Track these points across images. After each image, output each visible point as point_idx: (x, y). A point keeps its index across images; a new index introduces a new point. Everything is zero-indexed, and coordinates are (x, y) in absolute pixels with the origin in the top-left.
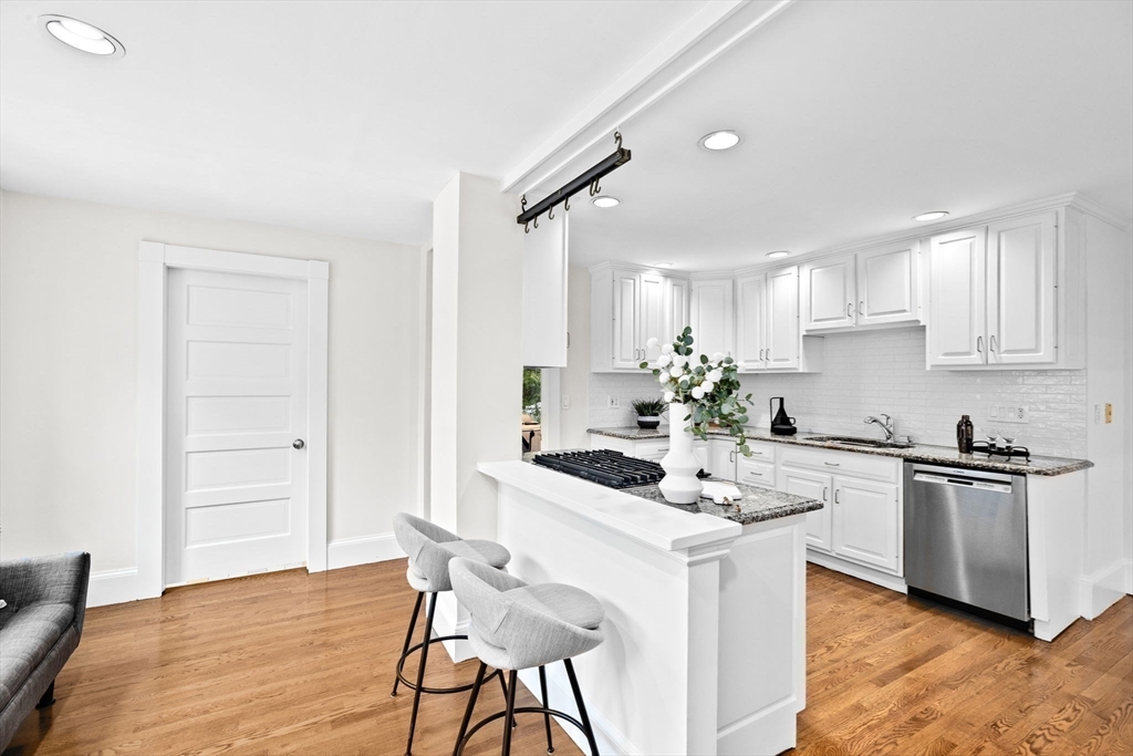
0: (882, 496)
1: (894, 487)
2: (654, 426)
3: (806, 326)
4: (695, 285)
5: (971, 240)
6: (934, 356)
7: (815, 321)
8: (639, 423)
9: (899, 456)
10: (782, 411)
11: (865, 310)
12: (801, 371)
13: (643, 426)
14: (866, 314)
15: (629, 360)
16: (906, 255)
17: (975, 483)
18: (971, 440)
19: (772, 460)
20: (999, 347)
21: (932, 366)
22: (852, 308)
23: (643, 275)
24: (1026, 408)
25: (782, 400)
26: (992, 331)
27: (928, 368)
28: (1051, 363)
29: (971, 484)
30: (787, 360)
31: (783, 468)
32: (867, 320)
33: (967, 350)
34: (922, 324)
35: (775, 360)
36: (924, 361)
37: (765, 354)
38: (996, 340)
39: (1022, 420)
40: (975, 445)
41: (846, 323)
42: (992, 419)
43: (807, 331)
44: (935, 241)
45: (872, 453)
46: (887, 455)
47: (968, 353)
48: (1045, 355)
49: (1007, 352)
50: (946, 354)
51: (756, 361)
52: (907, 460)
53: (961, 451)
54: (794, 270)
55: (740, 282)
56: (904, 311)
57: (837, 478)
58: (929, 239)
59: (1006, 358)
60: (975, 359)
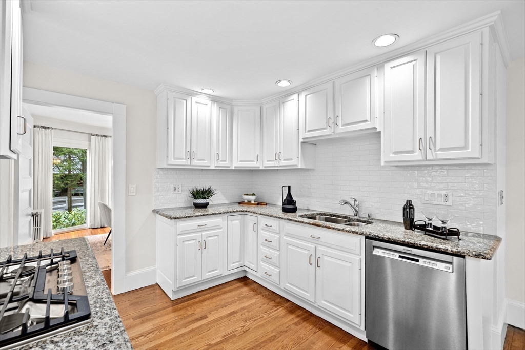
0: (349, 265)
1: (358, 258)
2: (205, 206)
3: (303, 135)
4: (236, 109)
5: (414, 63)
6: (387, 155)
7: (309, 131)
8: (195, 204)
9: (362, 234)
10: (289, 194)
11: (340, 122)
12: (299, 167)
13: (197, 206)
14: (340, 125)
15: (182, 159)
16: (367, 79)
17: (421, 260)
18: (413, 219)
19: (278, 231)
20: (435, 146)
21: (385, 162)
22: (331, 121)
23: (193, 98)
24: (450, 194)
25: (289, 187)
26: (430, 134)
27: (382, 164)
28: (477, 158)
29: (418, 261)
30: (291, 159)
31: (285, 238)
32: (341, 129)
33: (412, 149)
34: (378, 130)
35: (284, 160)
36: (380, 160)
37: (278, 156)
38: (433, 140)
39: (447, 203)
40: (416, 223)
41: (327, 132)
42: (425, 202)
43: (303, 139)
44: (388, 66)
45: (343, 230)
46: (353, 232)
47: (412, 152)
48: (472, 151)
49: (441, 149)
50: (395, 153)
51: (273, 161)
52: (367, 237)
53: (406, 228)
54: (295, 96)
55: (265, 107)
56: (366, 121)
57: (319, 248)
58: (384, 66)
59: (441, 155)
60: (417, 155)
